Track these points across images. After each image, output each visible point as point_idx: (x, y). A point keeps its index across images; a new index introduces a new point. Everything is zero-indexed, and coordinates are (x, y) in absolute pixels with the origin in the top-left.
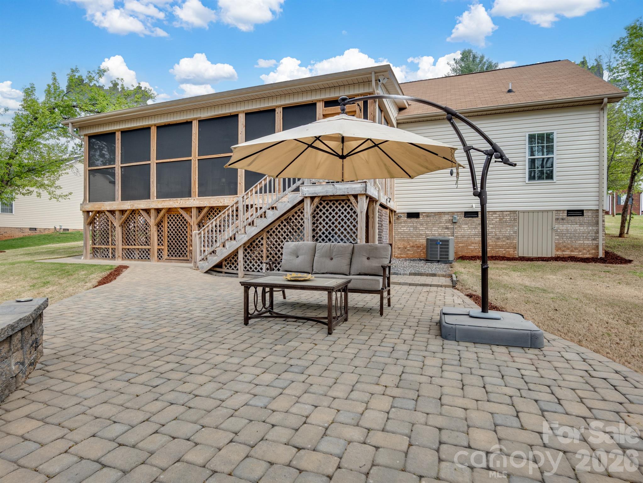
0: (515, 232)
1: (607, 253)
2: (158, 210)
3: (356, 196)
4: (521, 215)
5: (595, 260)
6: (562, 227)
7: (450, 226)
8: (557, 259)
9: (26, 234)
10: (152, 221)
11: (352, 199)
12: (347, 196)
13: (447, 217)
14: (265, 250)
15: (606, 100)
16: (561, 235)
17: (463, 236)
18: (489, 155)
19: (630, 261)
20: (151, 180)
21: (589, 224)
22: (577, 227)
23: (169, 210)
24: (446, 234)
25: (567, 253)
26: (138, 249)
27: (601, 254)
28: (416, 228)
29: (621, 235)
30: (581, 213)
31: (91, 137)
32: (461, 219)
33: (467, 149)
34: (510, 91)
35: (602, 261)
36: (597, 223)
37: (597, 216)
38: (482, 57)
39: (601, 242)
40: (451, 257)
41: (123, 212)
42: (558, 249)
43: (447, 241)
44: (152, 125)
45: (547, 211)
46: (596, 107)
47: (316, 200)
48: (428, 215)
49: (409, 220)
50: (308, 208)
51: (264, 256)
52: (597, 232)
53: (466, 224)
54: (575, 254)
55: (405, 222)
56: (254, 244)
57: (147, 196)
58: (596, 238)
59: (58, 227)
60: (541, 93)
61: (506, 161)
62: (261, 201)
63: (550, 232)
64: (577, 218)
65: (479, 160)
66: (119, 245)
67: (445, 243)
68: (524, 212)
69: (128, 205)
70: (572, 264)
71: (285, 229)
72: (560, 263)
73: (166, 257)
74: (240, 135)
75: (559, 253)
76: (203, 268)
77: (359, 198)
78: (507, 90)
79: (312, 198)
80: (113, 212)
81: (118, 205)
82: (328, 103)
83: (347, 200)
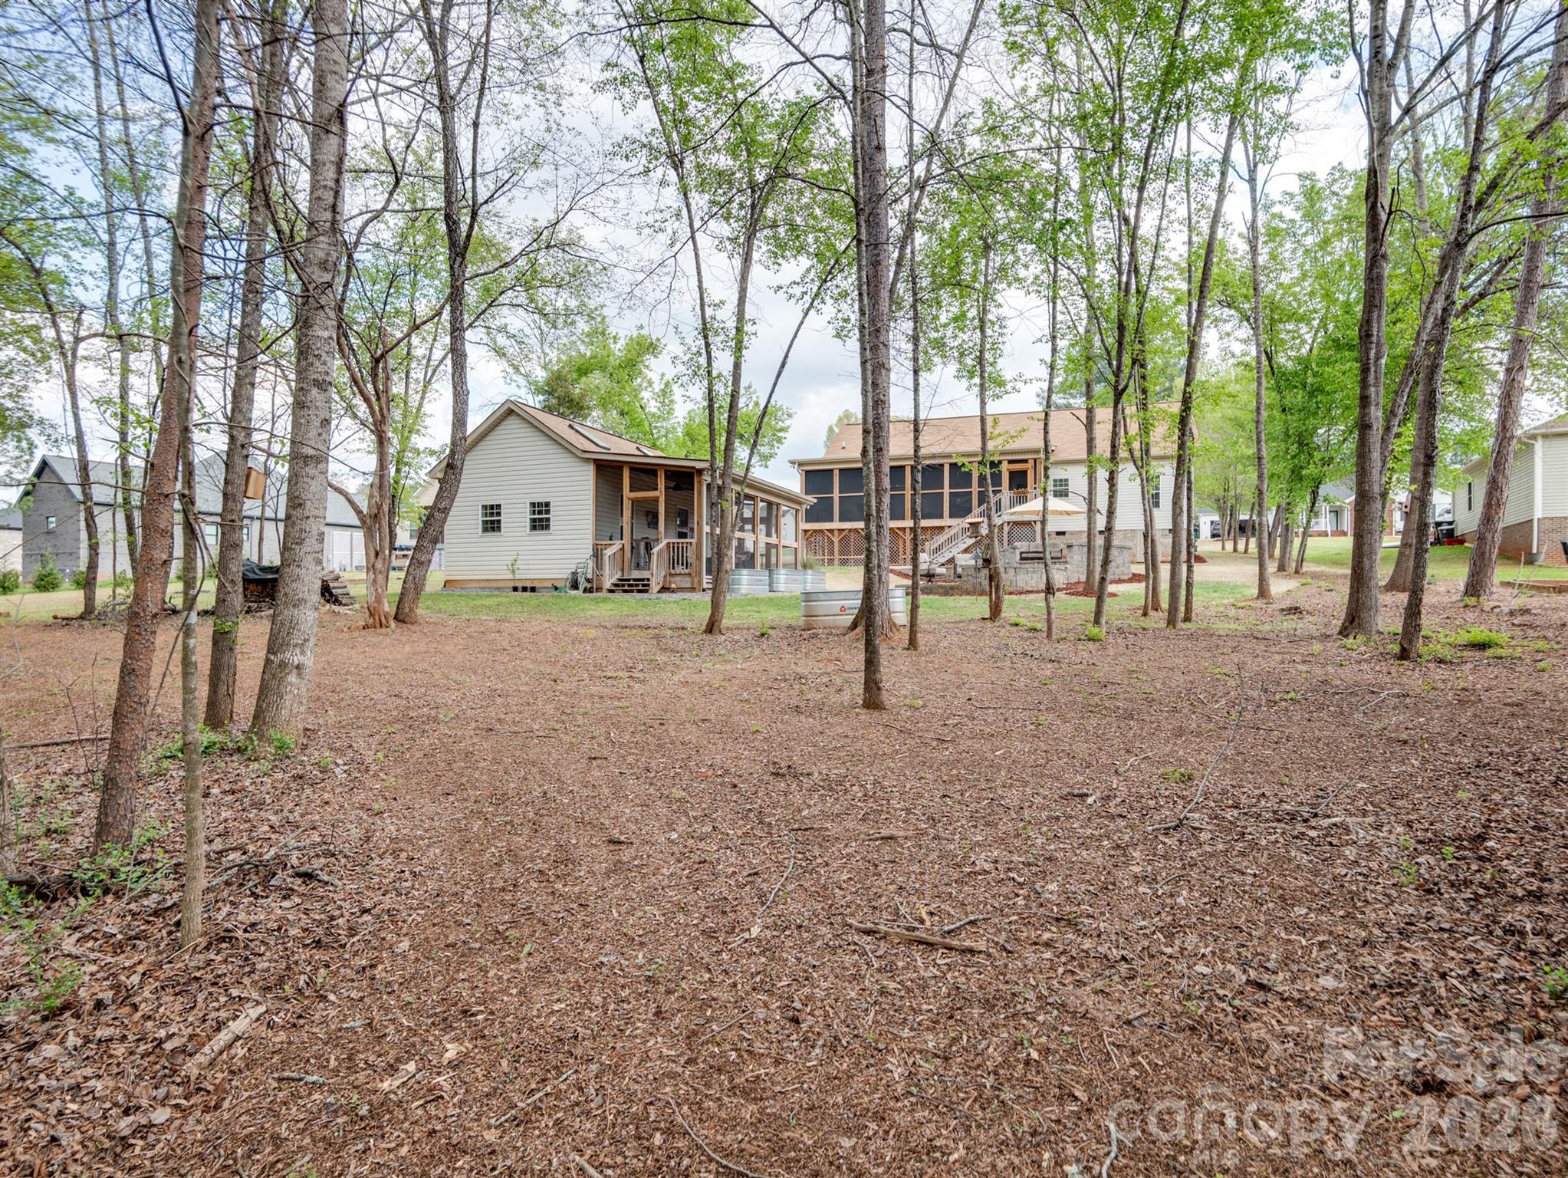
3: (1035, 522)
11: (1033, 523)
12: (1030, 521)
19: (1205, 562)
31: (807, 472)
41: (841, 530)
48: (1072, 533)
49: (1058, 537)
50: (1006, 529)
66: (837, 556)
69: (847, 525)
74: (945, 479)
77: (1037, 523)
79: (1009, 523)
80: (831, 531)
81: (836, 525)
82: (1010, 462)
83: (1028, 523)
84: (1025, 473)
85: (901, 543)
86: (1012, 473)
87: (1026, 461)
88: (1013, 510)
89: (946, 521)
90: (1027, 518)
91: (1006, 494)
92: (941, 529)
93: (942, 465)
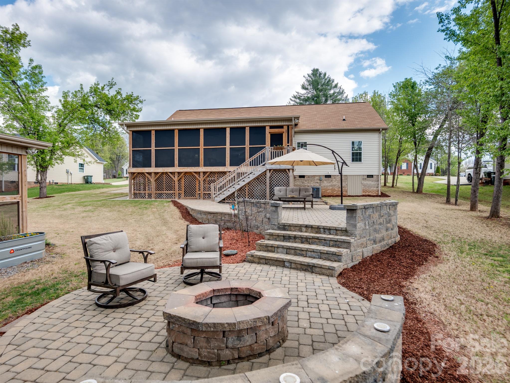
0: (346, 185)
1: (382, 193)
2: (179, 173)
3: (289, 170)
4: (349, 177)
5: (377, 196)
6: (365, 182)
7: (319, 182)
8: (363, 196)
9: (32, 186)
10: (176, 179)
11: (287, 171)
12: (285, 169)
13: (317, 178)
14: (247, 192)
15: (381, 130)
16: (365, 186)
17: (324, 186)
18: (343, 163)
19: (390, 196)
20: (175, 157)
21: (375, 181)
22: (371, 182)
23: (186, 173)
24: (317, 185)
25: (367, 194)
26: (165, 193)
27: (380, 194)
28: (303, 183)
29: (393, 186)
30: (372, 176)
31: (133, 132)
32: (324, 178)
33: (337, 161)
34: (344, 120)
35: (380, 196)
36: (378, 181)
37: (378, 178)
38: (325, 74)
39: (379, 189)
40: (320, 196)
41: (156, 173)
42: (363, 192)
43: (319, 188)
44: (176, 129)
45: (359, 175)
46: (378, 132)
47: (272, 171)
48: (309, 177)
49: (300, 179)
50: (268, 174)
51: (247, 195)
52: (378, 185)
53: (326, 181)
54: (370, 194)
55: (298, 180)
56: (242, 189)
57: (173, 166)
58: (378, 187)
59: (51, 182)
60: (357, 123)
61: (347, 165)
62: (246, 170)
63: (360, 184)
64: (371, 178)
65: (340, 164)
66: (153, 191)
67: (318, 189)
68: (350, 176)
69: (160, 170)
70: (368, 197)
71: (256, 183)
72: (364, 197)
73: (183, 197)
74: (227, 138)
75: (364, 194)
76: (217, 200)
77: (290, 170)
78: (342, 119)
79: (270, 170)
80: (150, 174)
81: (153, 169)
82: (271, 127)
83: (284, 171)
84: (281, 135)
85: (197, 183)
86: (272, 135)
87: (282, 127)
88: (273, 161)
89: (228, 168)
90: (283, 167)
91: (268, 149)
92: (224, 173)
93: (225, 129)
